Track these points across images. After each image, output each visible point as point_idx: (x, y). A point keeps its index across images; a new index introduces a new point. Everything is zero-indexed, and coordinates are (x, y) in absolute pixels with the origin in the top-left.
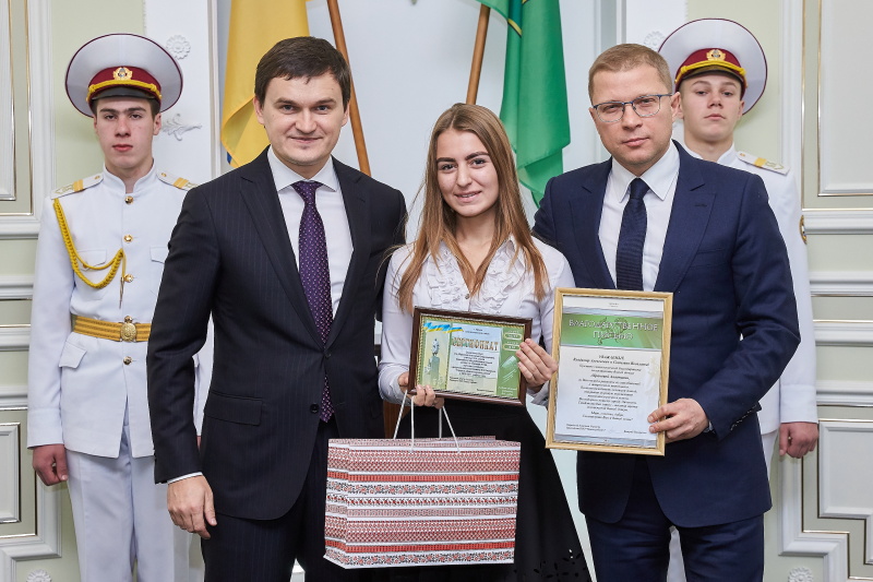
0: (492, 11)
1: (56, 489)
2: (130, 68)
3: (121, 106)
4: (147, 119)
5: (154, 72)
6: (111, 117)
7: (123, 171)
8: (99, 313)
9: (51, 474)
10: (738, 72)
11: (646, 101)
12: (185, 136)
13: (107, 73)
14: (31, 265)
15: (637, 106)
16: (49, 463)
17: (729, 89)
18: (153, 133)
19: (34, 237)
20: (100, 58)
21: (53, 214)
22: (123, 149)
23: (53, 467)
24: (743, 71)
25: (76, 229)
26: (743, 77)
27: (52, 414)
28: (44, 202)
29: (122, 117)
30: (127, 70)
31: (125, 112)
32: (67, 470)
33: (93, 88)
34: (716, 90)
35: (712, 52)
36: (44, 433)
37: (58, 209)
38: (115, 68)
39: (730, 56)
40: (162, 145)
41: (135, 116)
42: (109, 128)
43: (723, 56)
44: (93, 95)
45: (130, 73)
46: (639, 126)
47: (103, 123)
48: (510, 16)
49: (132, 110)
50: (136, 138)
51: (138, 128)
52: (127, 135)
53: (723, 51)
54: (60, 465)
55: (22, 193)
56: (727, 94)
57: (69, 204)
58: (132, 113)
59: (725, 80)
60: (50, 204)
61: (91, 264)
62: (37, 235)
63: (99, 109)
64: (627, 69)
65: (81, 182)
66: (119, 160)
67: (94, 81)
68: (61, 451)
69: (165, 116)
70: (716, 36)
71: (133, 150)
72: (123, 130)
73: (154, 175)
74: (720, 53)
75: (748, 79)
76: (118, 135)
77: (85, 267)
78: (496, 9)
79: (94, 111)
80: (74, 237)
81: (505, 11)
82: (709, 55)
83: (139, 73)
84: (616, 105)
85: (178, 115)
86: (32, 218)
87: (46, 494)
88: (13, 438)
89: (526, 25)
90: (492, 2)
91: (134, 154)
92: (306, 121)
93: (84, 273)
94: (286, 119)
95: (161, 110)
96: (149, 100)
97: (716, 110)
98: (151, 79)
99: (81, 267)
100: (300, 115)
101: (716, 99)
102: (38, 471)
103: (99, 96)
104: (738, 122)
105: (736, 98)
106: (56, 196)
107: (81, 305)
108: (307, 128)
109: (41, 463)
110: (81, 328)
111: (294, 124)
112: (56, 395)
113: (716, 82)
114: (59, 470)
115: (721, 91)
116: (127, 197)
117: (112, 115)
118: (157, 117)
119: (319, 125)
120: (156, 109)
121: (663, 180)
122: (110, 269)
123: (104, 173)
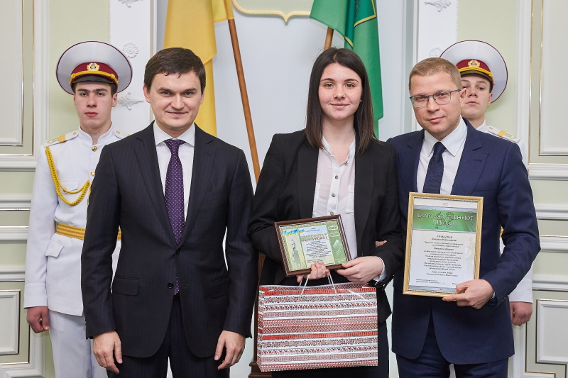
0: (335, 31)
1: (42, 336)
2: (98, 63)
3: (92, 87)
4: (107, 97)
5: (113, 66)
6: (84, 94)
8: (73, 222)
9: (38, 325)
10: (488, 75)
11: (443, 94)
12: (133, 107)
13: (83, 66)
14: (30, 188)
16: (38, 318)
17: (482, 85)
18: (112, 105)
19: (33, 170)
20: (79, 56)
21: (45, 157)
22: (91, 115)
23: (40, 321)
24: (491, 74)
25: (60, 167)
26: (491, 78)
27: (41, 286)
28: (40, 148)
29: (92, 95)
30: (96, 65)
31: (94, 91)
32: (49, 323)
33: (74, 76)
34: (473, 86)
35: (471, 62)
36: (34, 299)
37: (48, 153)
38: (88, 63)
39: (483, 65)
40: (116, 113)
41: (101, 94)
42: (83, 102)
43: (478, 64)
44: (74, 80)
45: (98, 67)
46: (438, 110)
47: (79, 98)
48: (346, 35)
49: (98, 90)
50: (100, 109)
51: (102, 102)
52: (95, 106)
53: (479, 61)
54: (44, 320)
55: (27, 141)
56: (481, 89)
57: (55, 150)
58: (98, 92)
59: (479, 79)
60: (43, 150)
61: (68, 190)
62: (35, 169)
64: (431, 74)
65: (64, 135)
66: (89, 121)
68: (45, 311)
69: (120, 95)
70: (474, 51)
71: (98, 116)
72: (92, 103)
73: (111, 133)
74: (477, 62)
75: (495, 80)
76: (89, 106)
77: (65, 191)
78: (337, 30)
79: (74, 91)
80: (58, 172)
81: (343, 31)
82: (469, 64)
83: (104, 67)
84: (424, 97)
85: (129, 93)
86: (32, 157)
87: (36, 339)
88: (16, 299)
89: (355, 40)
90: (335, 26)
91: (99, 119)
92: (178, 102)
93: (64, 195)
94: (165, 100)
95: (118, 91)
96: (110, 84)
97: (473, 99)
98: (112, 71)
99: (62, 191)
100: (174, 97)
101: (473, 92)
102: (31, 324)
103: (77, 81)
104: (488, 107)
105: (486, 92)
106: (48, 145)
107: (62, 216)
108: (178, 106)
109: (32, 318)
110: (62, 231)
111: (170, 104)
112: (43, 274)
113: (473, 81)
114: (43, 323)
115: (477, 86)
116: (93, 147)
117: (85, 93)
118: (114, 95)
119: (186, 105)
120: (114, 90)
121: (455, 144)
122: (80, 194)
123: (79, 131)
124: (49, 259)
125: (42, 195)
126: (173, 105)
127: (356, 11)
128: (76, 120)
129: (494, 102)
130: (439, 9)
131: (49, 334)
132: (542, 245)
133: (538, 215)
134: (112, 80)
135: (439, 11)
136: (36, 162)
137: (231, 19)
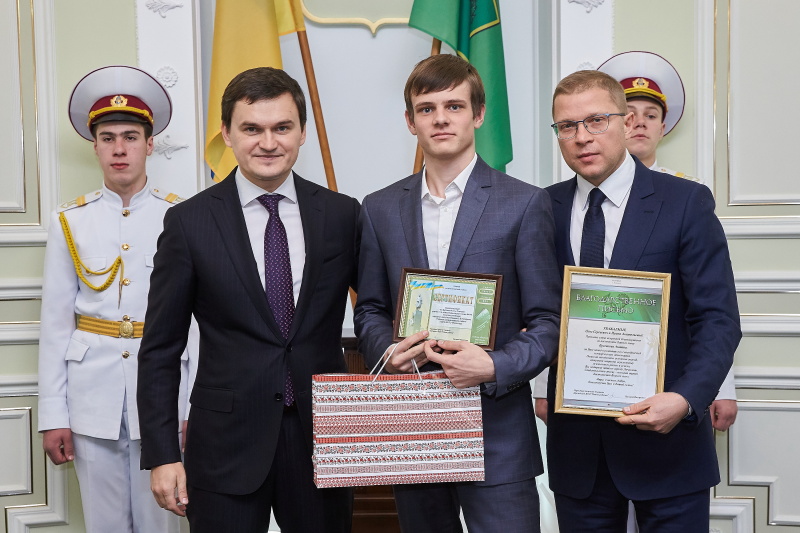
0: (443, 44)
1: (63, 469)
2: (125, 96)
3: (118, 129)
4: (140, 142)
5: (146, 99)
6: (109, 139)
7: (121, 188)
8: (100, 313)
9: (59, 454)
10: (660, 98)
11: (597, 120)
12: (174, 155)
13: (105, 101)
14: (40, 270)
15: (588, 125)
16: (58, 445)
17: (652, 112)
18: (146, 153)
19: (43, 244)
20: (99, 87)
21: (58, 226)
22: (120, 167)
23: (61, 448)
24: (664, 97)
25: (80, 239)
26: (664, 103)
27: (60, 402)
28: (51, 215)
29: (119, 139)
30: (122, 98)
31: (122, 134)
32: (73, 451)
33: (93, 114)
34: (640, 113)
35: (637, 81)
36: (53, 419)
37: (63, 221)
38: (112, 97)
39: (653, 84)
40: (153, 164)
41: (130, 138)
42: (108, 149)
43: (647, 84)
44: (93, 120)
45: (125, 101)
46: (590, 142)
47: (102, 145)
48: (458, 48)
49: (127, 133)
50: (132, 158)
51: (133, 149)
52: (124, 154)
53: (647, 79)
54: (67, 447)
55: (31, 206)
56: (651, 117)
57: (73, 216)
58: (128, 136)
59: (649, 104)
60: (56, 217)
61: (93, 270)
62: (45, 243)
64: (580, 92)
65: (84, 197)
66: (117, 176)
67: (94, 108)
68: (68, 434)
69: (157, 139)
70: (641, 66)
71: (129, 167)
72: (120, 150)
73: (147, 191)
74: (644, 81)
75: (669, 105)
76: (115, 155)
77: (88, 272)
78: (447, 42)
79: (94, 135)
80: (78, 246)
81: (455, 44)
82: (635, 83)
83: (133, 100)
84: (571, 124)
85: (168, 136)
86: (40, 227)
87: (55, 473)
88: (25, 421)
89: (473, 56)
90: (443, 36)
91: (130, 172)
92: (268, 140)
93: (87, 278)
94: (250, 140)
95: (154, 134)
96: (143, 124)
97: (640, 131)
98: (144, 106)
99: (84, 272)
100: (263, 135)
101: (641, 122)
102: (48, 452)
103: (98, 121)
104: (660, 142)
105: (658, 120)
106: (62, 210)
107: (85, 306)
108: (269, 146)
109: (51, 445)
110: (84, 326)
111: (258, 144)
112: (63, 385)
113: (641, 106)
114: (66, 451)
115: (645, 114)
116: (124, 210)
117: (110, 137)
118: (149, 139)
119: (280, 144)
120: (149, 133)
122: (109, 274)
123: (104, 190)
125: (56, 280)
126: (262, 145)
127: (472, 15)
128: (98, 175)
129: (667, 134)
130: (588, 9)
131: (73, 466)
132: (744, 327)
133: (738, 286)
134: (146, 118)
135: (588, 12)
136: (47, 234)
137: (301, 30)
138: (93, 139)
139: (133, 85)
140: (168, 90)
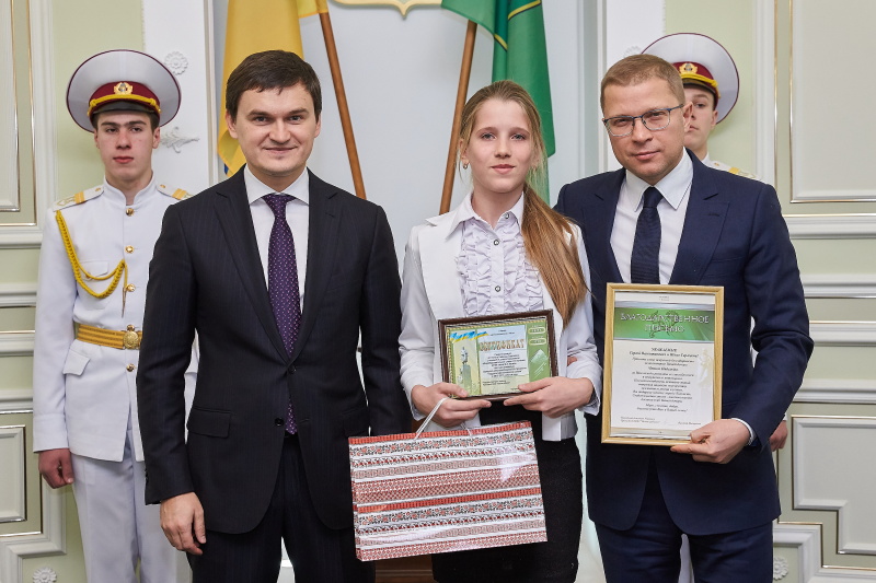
0: (479, 26)
1: (60, 493)
2: (130, 83)
3: (122, 119)
4: (146, 133)
5: (152, 87)
6: (112, 130)
7: (124, 184)
8: (102, 322)
9: (57, 476)
10: (710, 84)
11: (657, 114)
12: (183, 148)
13: (108, 88)
14: (34, 273)
15: (647, 120)
16: (55, 466)
17: (702, 100)
18: (153, 146)
19: (37, 246)
20: (101, 73)
21: (55, 226)
22: (123, 160)
23: (59, 470)
24: (715, 83)
25: (79, 240)
26: (715, 89)
27: (57, 419)
28: (47, 213)
29: (123, 130)
30: (127, 85)
31: (126, 125)
32: (73, 474)
33: (94, 103)
35: (684, 66)
36: (50, 437)
37: (60, 221)
38: (116, 83)
39: (702, 69)
40: (159, 158)
41: (137, 129)
42: (110, 141)
43: (695, 69)
44: (94, 109)
45: (130, 88)
46: (649, 140)
47: (103, 135)
48: (496, 31)
49: (132, 123)
50: (137, 151)
51: (139, 140)
52: (128, 147)
53: (695, 65)
54: (66, 468)
55: (26, 205)
56: (701, 106)
57: (71, 215)
59: (698, 92)
60: (53, 216)
61: (93, 275)
62: (40, 244)
63: (100, 122)
64: (637, 83)
65: (82, 194)
66: (120, 171)
68: (67, 455)
69: (164, 131)
70: (688, 50)
71: (134, 161)
72: (124, 142)
73: (153, 187)
74: (691, 66)
75: (720, 91)
76: (119, 147)
77: (88, 277)
78: (483, 25)
79: (95, 125)
80: (76, 248)
81: (491, 26)
82: (682, 68)
83: (139, 88)
84: (626, 120)
85: (177, 128)
86: (34, 228)
87: (51, 496)
88: (19, 440)
89: (511, 39)
90: (479, 18)
91: (135, 166)
92: (280, 131)
93: (87, 283)
94: (259, 131)
95: (160, 124)
96: (149, 114)
98: (150, 94)
99: (83, 277)
100: (274, 125)
102: (44, 474)
103: (100, 110)
105: (709, 109)
106: (58, 208)
107: (85, 313)
108: (281, 137)
109: (47, 467)
110: (84, 336)
111: (268, 135)
112: (60, 401)
114: (65, 472)
115: (694, 103)
116: (127, 209)
117: (114, 128)
118: (156, 130)
119: (292, 135)
120: (155, 124)
121: (677, 189)
122: (112, 280)
123: (105, 186)
124: (68, 378)
125: (52, 285)
126: (273, 136)
128: (99, 170)
134: (153, 108)
137: (324, 11)
138: (94, 130)
139: (139, 71)
140: (178, 78)
